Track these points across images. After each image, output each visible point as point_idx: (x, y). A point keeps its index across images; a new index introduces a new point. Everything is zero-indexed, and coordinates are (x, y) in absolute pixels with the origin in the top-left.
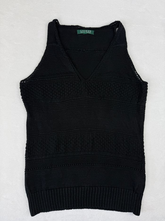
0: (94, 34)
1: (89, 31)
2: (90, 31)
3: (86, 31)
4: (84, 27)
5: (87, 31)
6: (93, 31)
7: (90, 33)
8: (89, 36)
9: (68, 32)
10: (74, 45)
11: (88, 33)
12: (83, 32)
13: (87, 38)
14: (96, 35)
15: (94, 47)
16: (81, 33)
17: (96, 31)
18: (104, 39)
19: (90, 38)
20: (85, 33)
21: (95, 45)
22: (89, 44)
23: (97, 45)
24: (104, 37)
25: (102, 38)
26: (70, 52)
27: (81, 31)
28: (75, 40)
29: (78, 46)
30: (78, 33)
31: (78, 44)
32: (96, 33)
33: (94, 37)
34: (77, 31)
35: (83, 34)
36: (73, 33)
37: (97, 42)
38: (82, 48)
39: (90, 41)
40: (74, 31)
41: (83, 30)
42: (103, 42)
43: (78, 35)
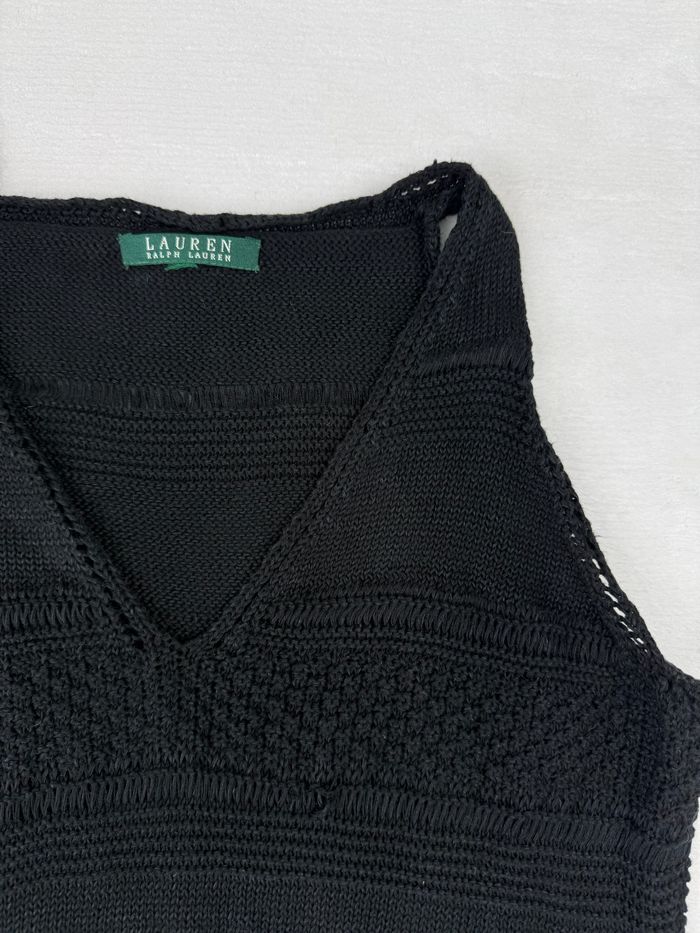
0: (256, 268)
1: (218, 245)
2: (226, 243)
3: (188, 243)
4: (172, 207)
5: (195, 242)
6: (253, 246)
7: (228, 258)
8: (224, 286)
9: (45, 250)
10: (96, 355)
11: (204, 263)
12: (165, 252)
13: (207, 301)
14: (276, 272)
15: (259, 367)
16: (154, 263)
17: (274, 241)
18: (343, 305)
19: (229, 300)
20: (176, 261)
21: (273, 358)
22: (224, 343)
23: (288, 352)
24: (342, 291)
25: (330, 296)
26: (57, 408)
27: (150, 246)
28: (105, 314)
29: (132, 361)
30: (128, 260)
31: (125, 343)
32: (277, 260)
33: (259, 290)
34: (117, 242)
35: (166, 265)
36: (88, 258)
37: (288, 333)
38: (164, 376)
39: (232, 325)
40: (95, 245)
41: (164, 239)
42: (333, 328)
43: (128, 272)
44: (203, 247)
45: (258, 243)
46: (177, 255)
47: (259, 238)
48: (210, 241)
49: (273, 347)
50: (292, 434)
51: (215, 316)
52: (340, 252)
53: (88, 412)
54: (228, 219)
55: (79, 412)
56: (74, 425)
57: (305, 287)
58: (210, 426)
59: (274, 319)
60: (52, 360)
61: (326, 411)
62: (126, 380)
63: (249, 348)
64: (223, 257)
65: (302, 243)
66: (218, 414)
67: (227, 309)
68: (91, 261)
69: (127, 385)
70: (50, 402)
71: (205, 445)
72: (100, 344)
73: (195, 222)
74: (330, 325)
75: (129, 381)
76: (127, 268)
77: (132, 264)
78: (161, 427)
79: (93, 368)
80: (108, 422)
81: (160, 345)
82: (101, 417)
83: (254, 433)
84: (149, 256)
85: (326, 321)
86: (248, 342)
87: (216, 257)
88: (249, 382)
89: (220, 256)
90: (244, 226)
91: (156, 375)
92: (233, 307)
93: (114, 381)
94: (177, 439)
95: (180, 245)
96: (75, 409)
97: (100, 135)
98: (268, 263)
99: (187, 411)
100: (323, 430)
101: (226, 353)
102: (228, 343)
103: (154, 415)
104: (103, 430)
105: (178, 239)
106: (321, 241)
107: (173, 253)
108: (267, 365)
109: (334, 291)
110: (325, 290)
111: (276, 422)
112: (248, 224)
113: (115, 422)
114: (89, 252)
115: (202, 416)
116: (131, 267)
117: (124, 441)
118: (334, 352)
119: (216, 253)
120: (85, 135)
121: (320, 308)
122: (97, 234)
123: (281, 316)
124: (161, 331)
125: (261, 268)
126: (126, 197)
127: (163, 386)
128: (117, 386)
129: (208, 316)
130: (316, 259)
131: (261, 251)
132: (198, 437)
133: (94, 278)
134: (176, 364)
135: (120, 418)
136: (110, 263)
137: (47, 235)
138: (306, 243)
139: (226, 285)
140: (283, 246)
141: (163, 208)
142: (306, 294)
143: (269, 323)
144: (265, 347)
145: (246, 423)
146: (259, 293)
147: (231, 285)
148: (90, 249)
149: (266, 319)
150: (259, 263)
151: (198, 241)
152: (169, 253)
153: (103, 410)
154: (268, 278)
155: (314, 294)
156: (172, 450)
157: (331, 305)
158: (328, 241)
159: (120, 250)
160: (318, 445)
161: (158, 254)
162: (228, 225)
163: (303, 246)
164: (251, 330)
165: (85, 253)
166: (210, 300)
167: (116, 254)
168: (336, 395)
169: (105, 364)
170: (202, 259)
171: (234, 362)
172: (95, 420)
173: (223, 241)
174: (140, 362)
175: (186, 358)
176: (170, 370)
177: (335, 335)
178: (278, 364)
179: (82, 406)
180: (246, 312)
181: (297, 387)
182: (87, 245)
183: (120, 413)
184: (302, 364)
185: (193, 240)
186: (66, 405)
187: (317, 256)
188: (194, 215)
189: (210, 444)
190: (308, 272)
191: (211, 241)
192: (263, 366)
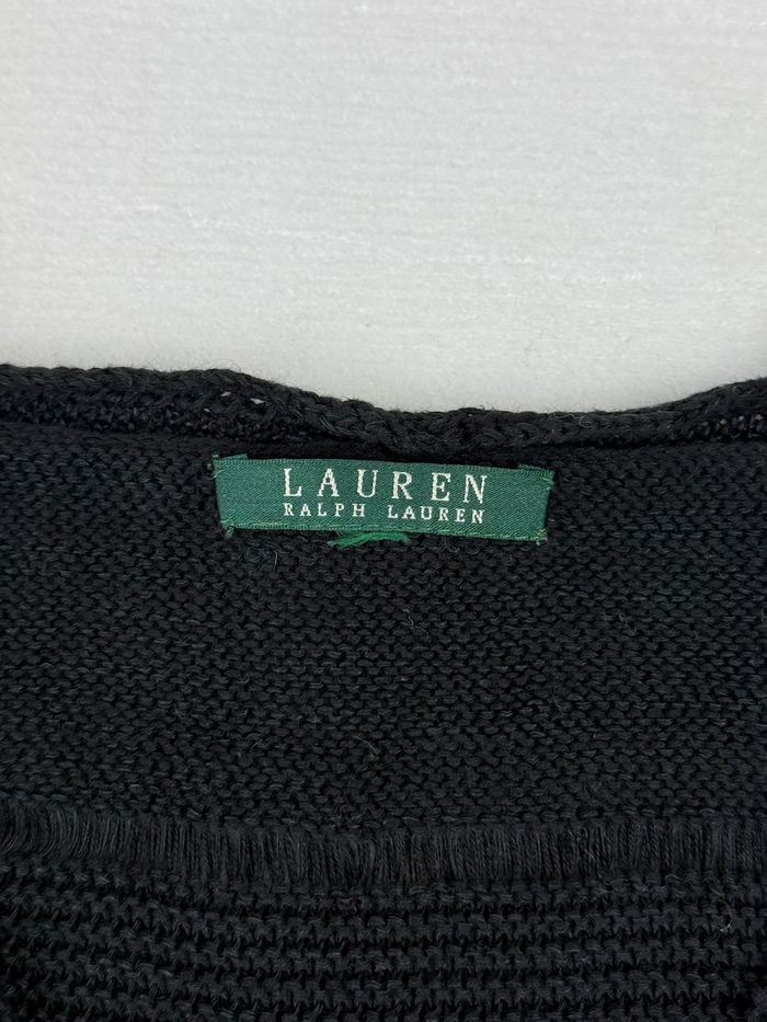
0: (540, 536)
1: (456, 488)
2: (475, 483)
3: (385, 485)
4: (342, 392)
5: (401, 480)
6: (531, 489)
7: (478, 516)
8: (457, 574)
9: (32, 487)
10: (150, 747)
11: (425, 530)
12: (329, 502)
13: (416, 610)
14: (584, 541)
15: (544, 777)
16: (302, 526)
17: (585, 472)
18: (750, 619)
19: (469, 608)
20: (356, 527)
21: (580, 754)
22: (460, 716)
23: (615, 737)
24: (744, 584)
25: (718, 597)
26: (47, 882)
27: (293, 491)
28: (171, 645)
29: (235, 761)
30: (235, 514)
31: (220, 714)
32: (586, 514)
33: (541, 583)
34: (210, 472)
35: (333, 535)
36: (134, 508)
37: (615, 690)
38: (312, 801)
39: (475, 670)
40: (154, 480)
41: (329, 473)
42: (728, 677)
43: (230, 543)
44: (420, 493)
45: (548, 478)
46: (359, 511)
47: (548, 465)
48: (439, 479)
49: (578, 724)
50: (633, 954)
51: (436, 648)
52: (742, 495)
53: (122, 895)
54: (478, 425)
55: (102, 893)
56: (87, 927)
57: (654, 576)
58: (425, 932)
59: (579, 654)
60: (40, 759)
61: (718, 894)
62: (219, 810)
63: (520, 728)
64: (468, 516)
65: (649, 474)
66: (446, 900)
67: (463, 629)
68: (142, 516)
69: (222, 821)
70: (31, 868)
71: (412, 983)
72: (159, 719)
73: (399, 430)
74: (718, 669)
75: (227, 812)
76: (229, 534)
77: (242, 525)
78: (302, 934)
79: (140, 779)
80: (171, 918)
81: (303, 722)
82: (154, 905)
83: (535, 949)
84: (288, 509)
85: (708, 659)
86: (516, 712)
87: (452, 515)
88: (520, 815)
89: (459, 513)
90: (518, 441)
91: (294, 800)
92: (480, 623)
93: (193, 814)
94: (342, 965)
95: (367, 489)
96: (92, 886)
97: (156, 208)
98: (567, 521)
99: (368, 894)
100: (713, 945)
101: (463, 739)
102: (469, 716)
103: (287, 901)
104: (159, 939)
105: (361, 472)
106: (697, 471)
107: (349, 509)
108: (563, 771)
109: (726, 583)
110: (704, 584)
111: (591, 924)
112: (527, 436)
113: (189, 920)
114: (138, 495)
115: (405, 904)
116: (238, 532)
117: (211, 969)
118: (731, 739)
119: (452, 506)
120: (121, 208)
121: (692, 627)
122: (161, 453)
123: (597, 646)
124: (307, 687)
125: (549, 535)
126: (235, 369)
127: (308, 827)
128: (199, 828)
129: (418, 647)
130: (683, 511)
131: (552, 496)
132: (394, 961)
133: (148, 556)
134: (340, 768)
135: (203, 909)
136: (187, 519)
137: (38, 455)
138: (658, 473)
139: (465, 573)
140: (604, 484)
141: (321, 393)
142: (656, 593)
143: (568, 663)
144: (558, 723)
145: (514, 926)
146: (539, 590)
147: (475, 572)
148: (141, 487)
149: (559, 656)
150: (546, 525)
151: (409, 479)
152: (339, 507)
153: (162, 887)
154: (564, 555)
155: (676, 593)
156: (330, 994)
157: (719, 621)
158: (713, 471)
159: (214, 492)
160: (702, 986)
161: (313, 509)
162: (477, 438)
163: (650, 481)
164: (522, 681)
165: (127, 497)
166: (425, 609)
167: (207, 499)
168: (739, 851)
169: (172, 772)
170: (418, 521)
171: (484, 763)
172: (139, 913)
173: (469, 477)
174: (256, 763)
175: (367, 751)
176: (327, 785)
177: (732, 695)
178: (593, 768)
179: (110, 877)
180: (509, 637)
181: (639, 826)
182: (135, 478)
183: (201, 895)
184: (653, 769)
185: (397, 475)
186: (71, 877)
187: (688, 505)
188: (395, 413)
189: (426, 981)
190: (663, 543)
191: (441, 479)
192: (554, 773)
